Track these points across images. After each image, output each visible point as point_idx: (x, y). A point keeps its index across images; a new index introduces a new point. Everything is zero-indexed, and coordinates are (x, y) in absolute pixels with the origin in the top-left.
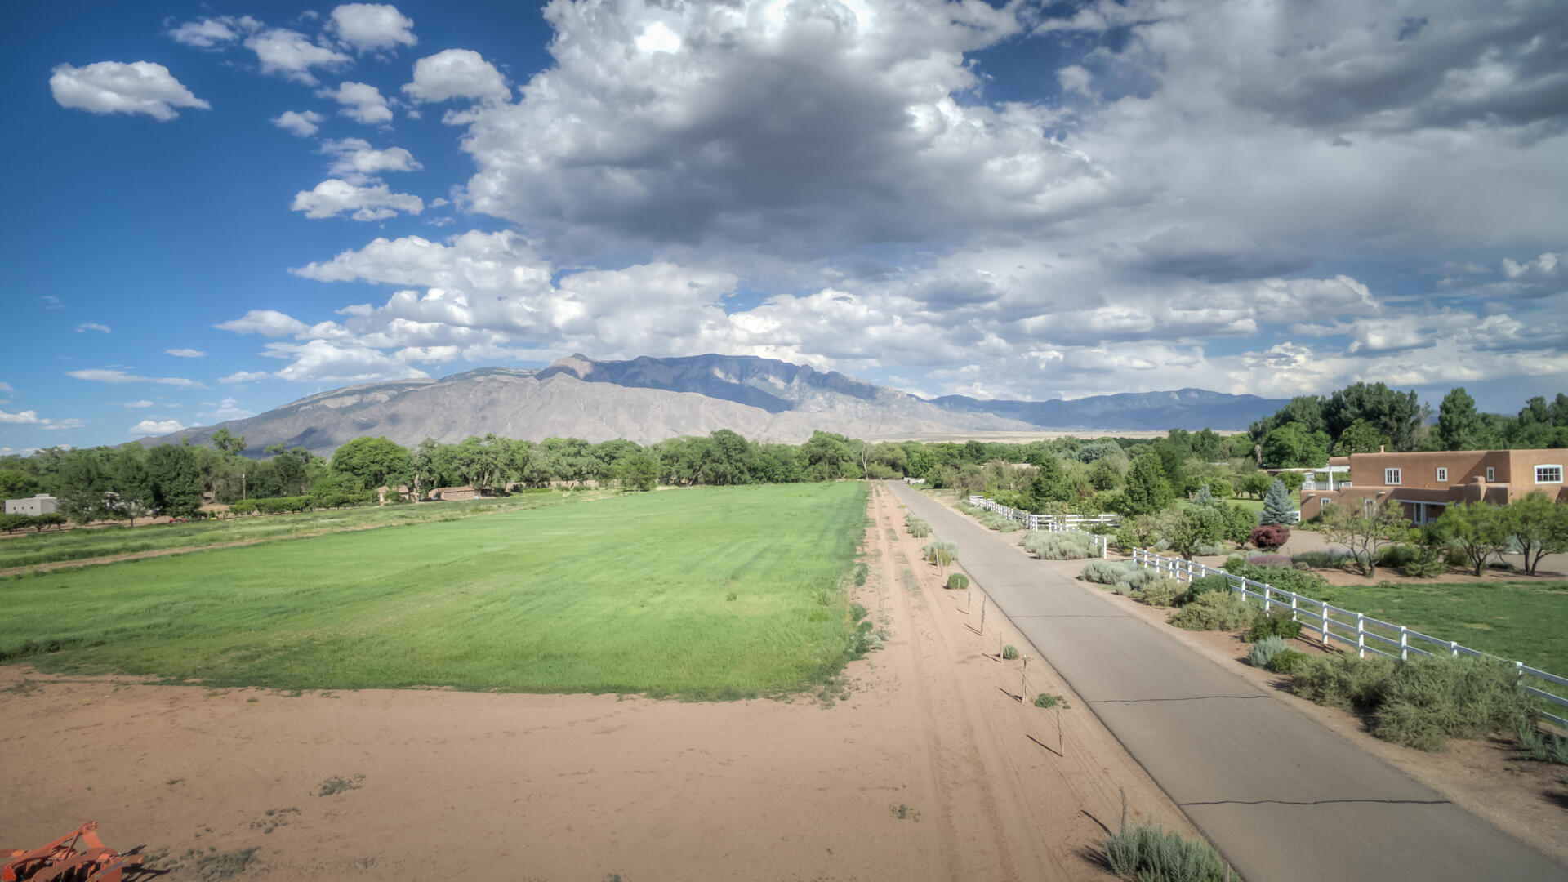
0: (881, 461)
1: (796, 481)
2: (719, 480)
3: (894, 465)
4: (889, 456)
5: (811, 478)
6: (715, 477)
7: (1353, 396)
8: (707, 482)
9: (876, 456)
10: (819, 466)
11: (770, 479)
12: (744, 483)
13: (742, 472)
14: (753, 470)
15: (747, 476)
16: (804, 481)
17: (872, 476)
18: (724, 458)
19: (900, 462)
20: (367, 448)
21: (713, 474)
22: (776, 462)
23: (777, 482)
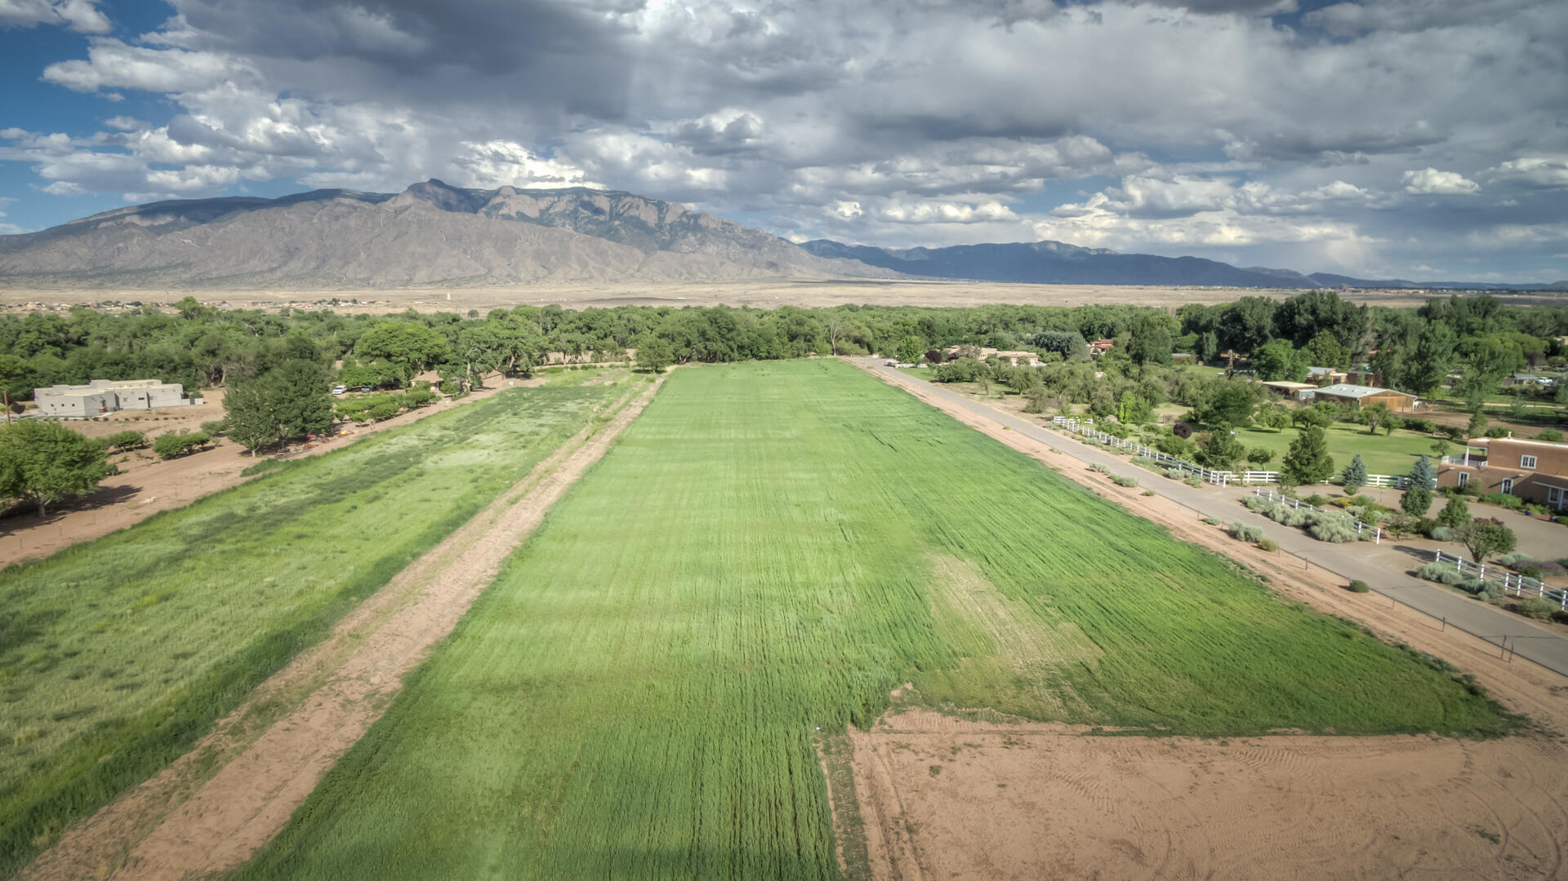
0: (848, 338)
1: (777, 358)
2: (711, 357)
3: (858, 341)
4: (856, 333)
5: (788, 355)
6: (709, 354)
7: (1308, 304)
8: (700, 360)
9: (844, 334)
10: (795, 342)
11: (755, 356)
12: (732, 360)
13: (732, 350)
14: (741, 347)
15: (736, 354)
16: (783, 358)
17: (841, 352)
18: (718, 337)
19: (866, 340)
20: (405, 336)
21: (705, 352)
22: (761, 341)
23: (761, 358)
